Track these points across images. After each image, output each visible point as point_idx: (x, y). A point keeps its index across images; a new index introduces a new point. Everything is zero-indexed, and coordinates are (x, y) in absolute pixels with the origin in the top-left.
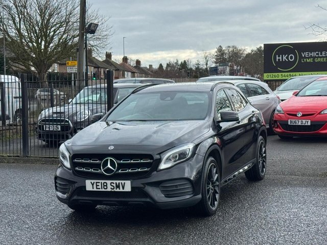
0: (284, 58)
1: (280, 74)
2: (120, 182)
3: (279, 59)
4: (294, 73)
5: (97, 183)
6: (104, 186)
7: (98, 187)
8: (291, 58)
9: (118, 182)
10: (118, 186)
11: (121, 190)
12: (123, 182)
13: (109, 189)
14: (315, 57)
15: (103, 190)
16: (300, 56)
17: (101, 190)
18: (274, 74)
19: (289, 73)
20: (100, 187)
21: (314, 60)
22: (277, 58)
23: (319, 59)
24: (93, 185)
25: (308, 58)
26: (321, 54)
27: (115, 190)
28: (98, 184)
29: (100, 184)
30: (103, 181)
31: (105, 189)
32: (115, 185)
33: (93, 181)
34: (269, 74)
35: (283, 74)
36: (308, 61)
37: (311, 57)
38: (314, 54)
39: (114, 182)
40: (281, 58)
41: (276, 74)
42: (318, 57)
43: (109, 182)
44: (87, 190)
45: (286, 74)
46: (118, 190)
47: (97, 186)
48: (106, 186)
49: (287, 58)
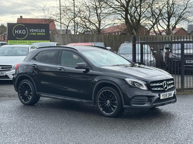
0: (20, 32)
1: (17, 41)
3: (17, 33)
4: (26, 41)
8: (24, 32)
14: (37, 32)
16: (29, 31)
18: (14, 41)
19: (22, 41)
21: (36, 34)
22: (16, 32)
23: (39, 34)
25: (33, 32)
26: (40, 31)
34: (11, 41)
35: (20, 41)
36: (33, 34)
37: (35, 32)
38: (36, 30)
40: (18, 32)
41: (15, 41)
45: (21, 41)
49: (22, 32)
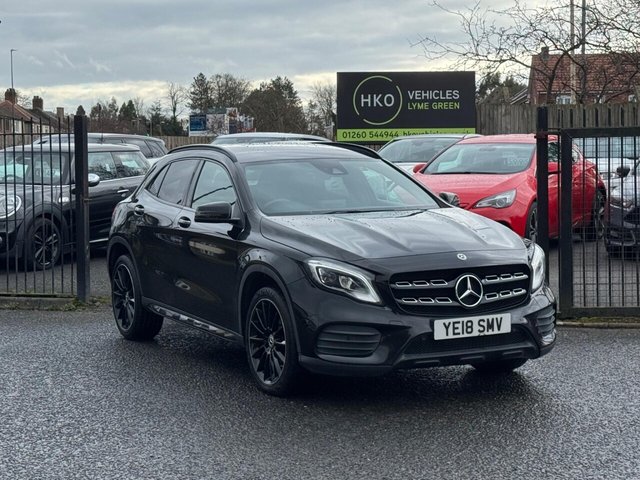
0: (376, 100)
1: (368, 131)
2: (495, 316)
3: (366, 103)
4: (394, 131)
5: (454, 323)
6: (468, 327)
7: (456, 331)
8: (389, 100)
9: (490, 317)
10: (490, 326)
11: (496, 332)
12: (499, 316)
13: (475, 333)
14: (433, 100)
15: (466, 335)
16: (406, 97)
17: (461, 336)
18: (356, 131)
19: (384, 130)
20: (460, 330)
21: (430, 106)
22: (363, 100)
23: (440, 105)
24: (447, 328)
25: (421, 102)
26: (444, 95)
27: (486, 333)
28: (456, 325)
29: (460, 326)
30: (465, 319)
31: (468, 333)
32: (485, 324)
33: (447, 321)
34: (347, 131)
35: (375, 131)
36: (420, 107)
37: (425, 100)
38: (430, 95)
39: (485, 317)
40: (369, 100)
41: (361, 131)
42: (438, 101)
43: (475, 319)
44: (436, 338)
45: (379, 131)
46: (490, 332)
47: (454, 328)
48: (471, 327)
49: (381, 100)
